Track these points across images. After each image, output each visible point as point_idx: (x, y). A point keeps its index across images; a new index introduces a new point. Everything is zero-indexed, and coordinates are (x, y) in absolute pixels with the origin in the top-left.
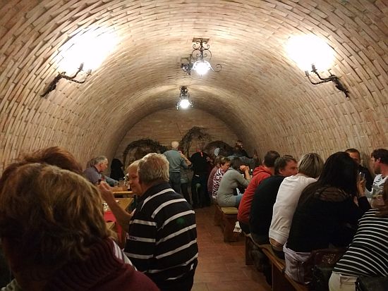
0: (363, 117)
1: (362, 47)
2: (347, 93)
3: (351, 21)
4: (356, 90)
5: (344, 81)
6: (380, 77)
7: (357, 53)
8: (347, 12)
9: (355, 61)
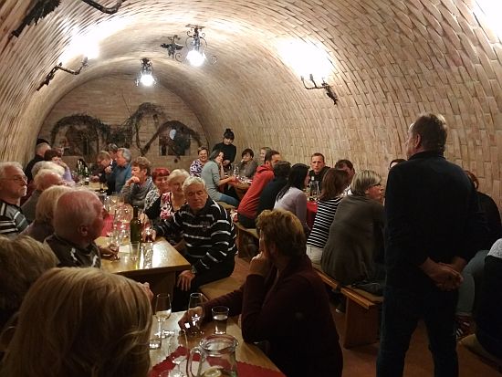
0: (347, 124)
1: (357, 68)
2: (335, 101)
3: (353, 47)
4: (344, 99)
5: (335, 91)
6: (368, 95)
7: (352, 72)
8: (351, 40)
9: (348, 76)
